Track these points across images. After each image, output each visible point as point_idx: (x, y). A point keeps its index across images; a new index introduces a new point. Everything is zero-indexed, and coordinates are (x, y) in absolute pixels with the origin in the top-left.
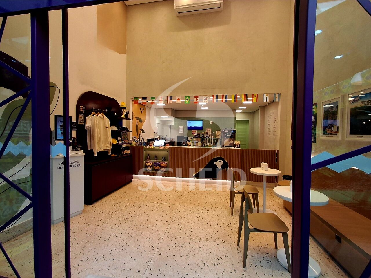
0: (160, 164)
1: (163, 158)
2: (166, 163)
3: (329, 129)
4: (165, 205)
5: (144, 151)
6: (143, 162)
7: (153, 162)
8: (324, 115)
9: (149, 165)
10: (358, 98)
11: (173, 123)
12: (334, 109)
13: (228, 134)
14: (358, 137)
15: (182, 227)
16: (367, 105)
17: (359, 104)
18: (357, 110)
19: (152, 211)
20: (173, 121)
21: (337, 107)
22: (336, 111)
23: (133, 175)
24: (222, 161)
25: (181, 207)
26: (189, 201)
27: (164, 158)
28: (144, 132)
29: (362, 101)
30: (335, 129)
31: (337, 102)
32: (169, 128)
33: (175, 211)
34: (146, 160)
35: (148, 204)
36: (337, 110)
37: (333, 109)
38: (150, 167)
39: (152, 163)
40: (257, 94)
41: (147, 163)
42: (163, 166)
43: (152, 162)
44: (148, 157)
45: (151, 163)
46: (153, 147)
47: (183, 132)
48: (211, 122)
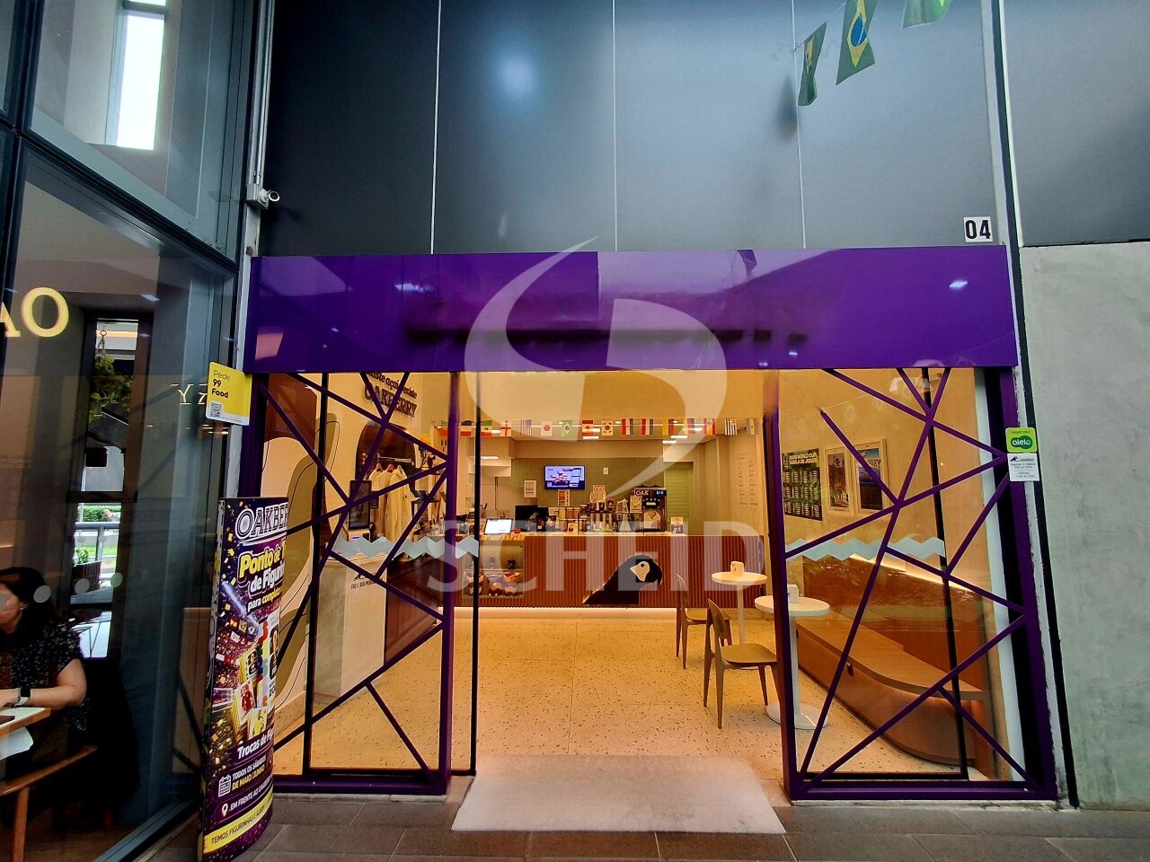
1: (509, 562)
2: (517, 574)
3: (838, 497)
7: (486, 574)
8: (829, 472)
11: (508, 473)
13: (649, 498)
20: (506, 468)
24: (646, 564)
27: (513, 562)
32: (494, 483)
36: (844, 467)
39: (482, 577)
40: (713, 420)
43: (483, 574)
46: (486, 536)
47: (535, 496)
48: (606, 471)
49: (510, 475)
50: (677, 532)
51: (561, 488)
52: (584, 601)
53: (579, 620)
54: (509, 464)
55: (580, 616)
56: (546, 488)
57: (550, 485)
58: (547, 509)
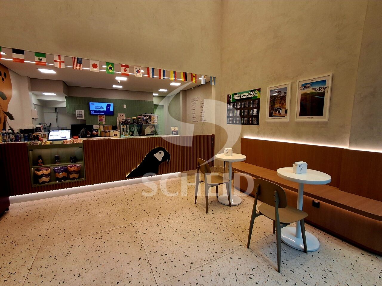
0: (67, 169)
1: (71, 158)
2: (78, 165)
3: (276, 112)
4: (112, 232)
5: (30, 150)
6: (30, 170)
7: (52, 167)
8: (270, 99)
9: (43, 174)
10: (309, 85)
11: (64, 105)
12: (283, 94)
14: (308, 118)
15: (170, 255)
16: (318, 91)
17: (310, 90)
18: (308, 96)
19: (99, 252)
20: (63, 102)
21: (285, 93)
22: (284, 96)
23: (10, 197)
24: (162, 152)
25: (139, 225)
26: (143, 212)
27: (75, 158)
28: (11, 118)
29: (313, 87)
30: (283, 112)
31: (286, 88)
32: (55, 112)
33: (137, 235)
34: (34, 165)
35: (79, 242)
36: (286, 95)
37: (281, 94)
38: (46, 176)
39: (49, 170)
40: (196, 75)
41: (39, 170)
42: (74, 171)
43: (49, 168)
44: (40, 160)
45: (47, 170)
46: (48, 143)
47: (83, 118)
48: (125, 106)
49: (65, 106)
50: (175, 135)
51: (99, 115)
52: (127, 176)
53: (124, 187)
54: (64, 100)
55: (125, 184)
56: (91, 114)
57: (93, 113)
58: (92, 126)
